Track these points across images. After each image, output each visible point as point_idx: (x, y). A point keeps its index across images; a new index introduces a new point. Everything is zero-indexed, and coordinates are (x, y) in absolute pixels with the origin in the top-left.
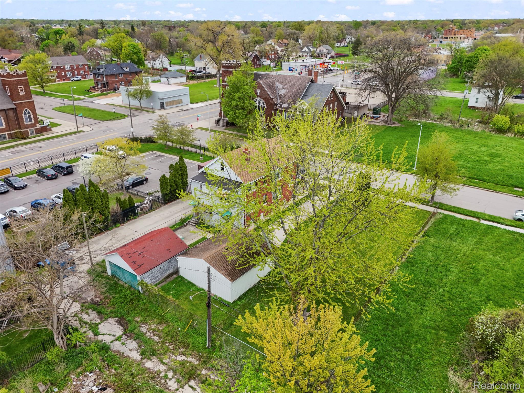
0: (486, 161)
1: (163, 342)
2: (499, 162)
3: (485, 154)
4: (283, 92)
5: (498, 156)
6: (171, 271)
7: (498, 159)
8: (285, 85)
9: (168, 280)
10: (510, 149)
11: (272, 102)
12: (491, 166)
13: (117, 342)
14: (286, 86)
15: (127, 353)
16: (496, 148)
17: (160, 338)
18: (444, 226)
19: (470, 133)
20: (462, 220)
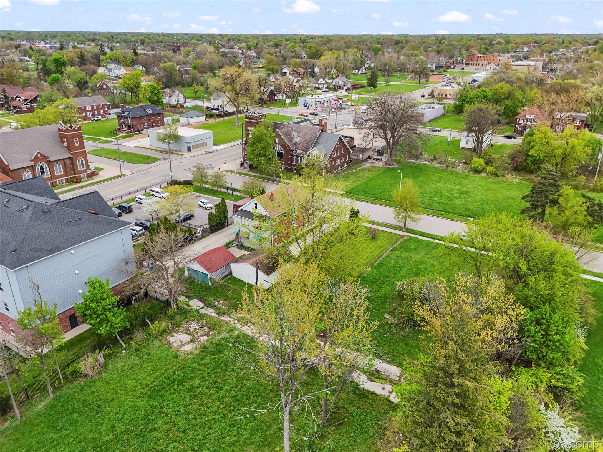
0: (456, 198)
1: (229, 309)
2: (465, 198)
3: (457, 191)
4: (298, 140)
5: (466, 192)
6: (227, 273)
7: (466, 195)
9: (225, 279)
10: (479, 187)
11: (289, 148)
12: (457, 201)
13: (202, 309)
14: (300, 135)
15: (209, 314)
16: (468, 186)
18: (408, 244)
19: (453, 173)
20: (421, 240)
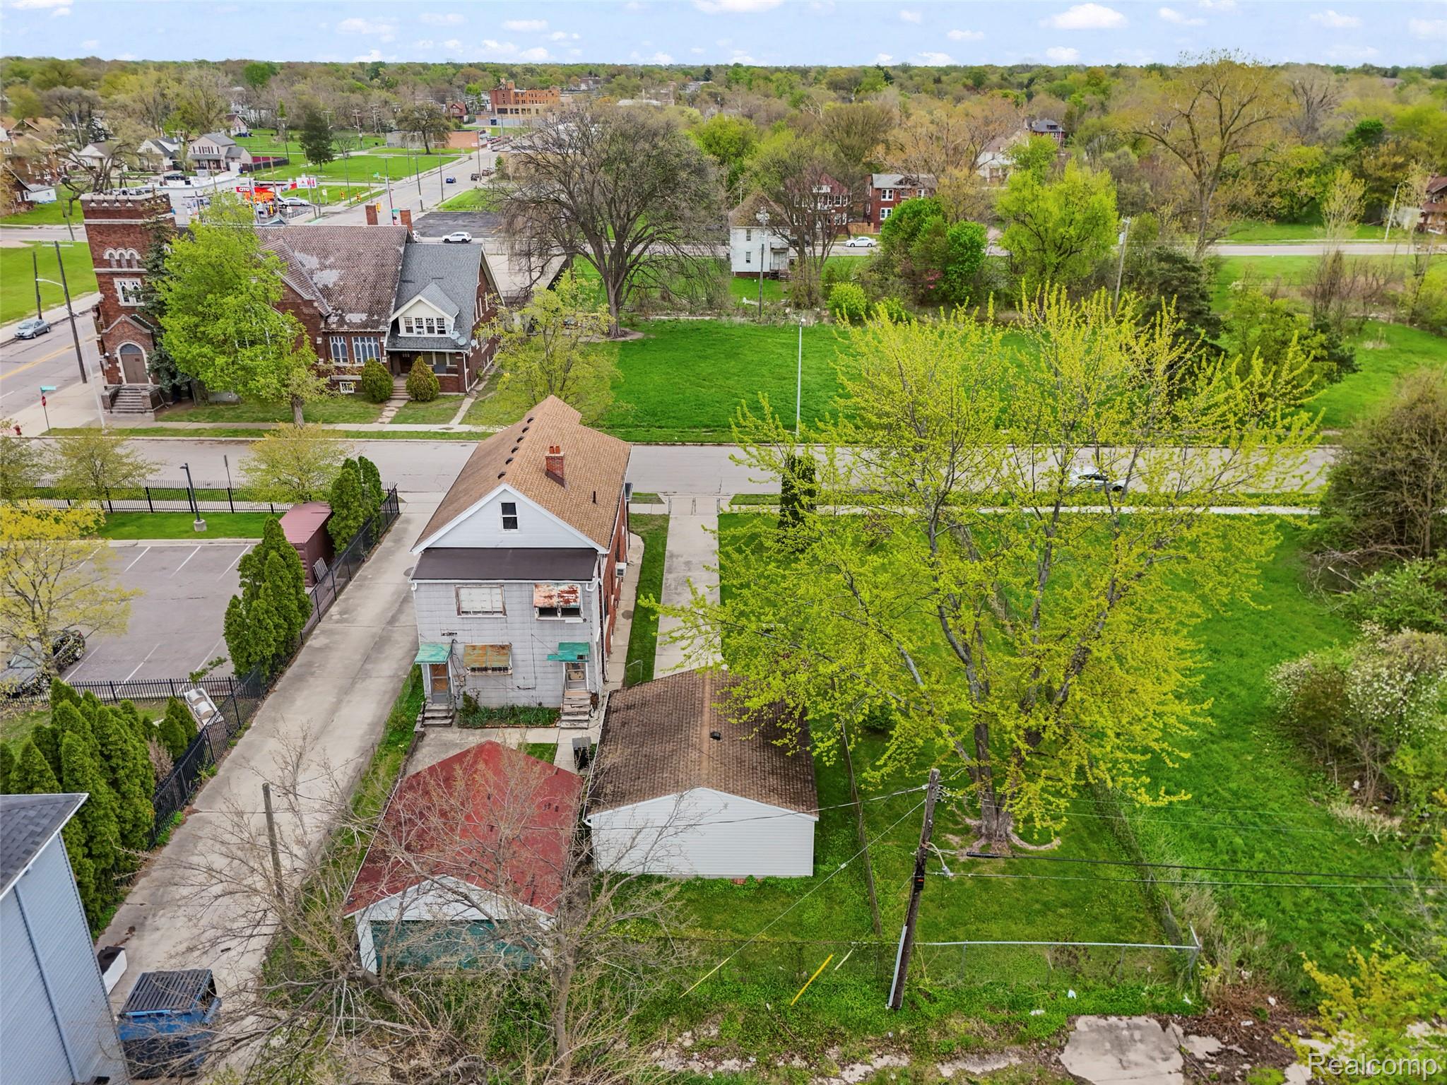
1: (765, 1064)
4: (330, 277)
8: (326, 257)
11: (311, 311)
14: (332, 259)
17: (744, 1058)
